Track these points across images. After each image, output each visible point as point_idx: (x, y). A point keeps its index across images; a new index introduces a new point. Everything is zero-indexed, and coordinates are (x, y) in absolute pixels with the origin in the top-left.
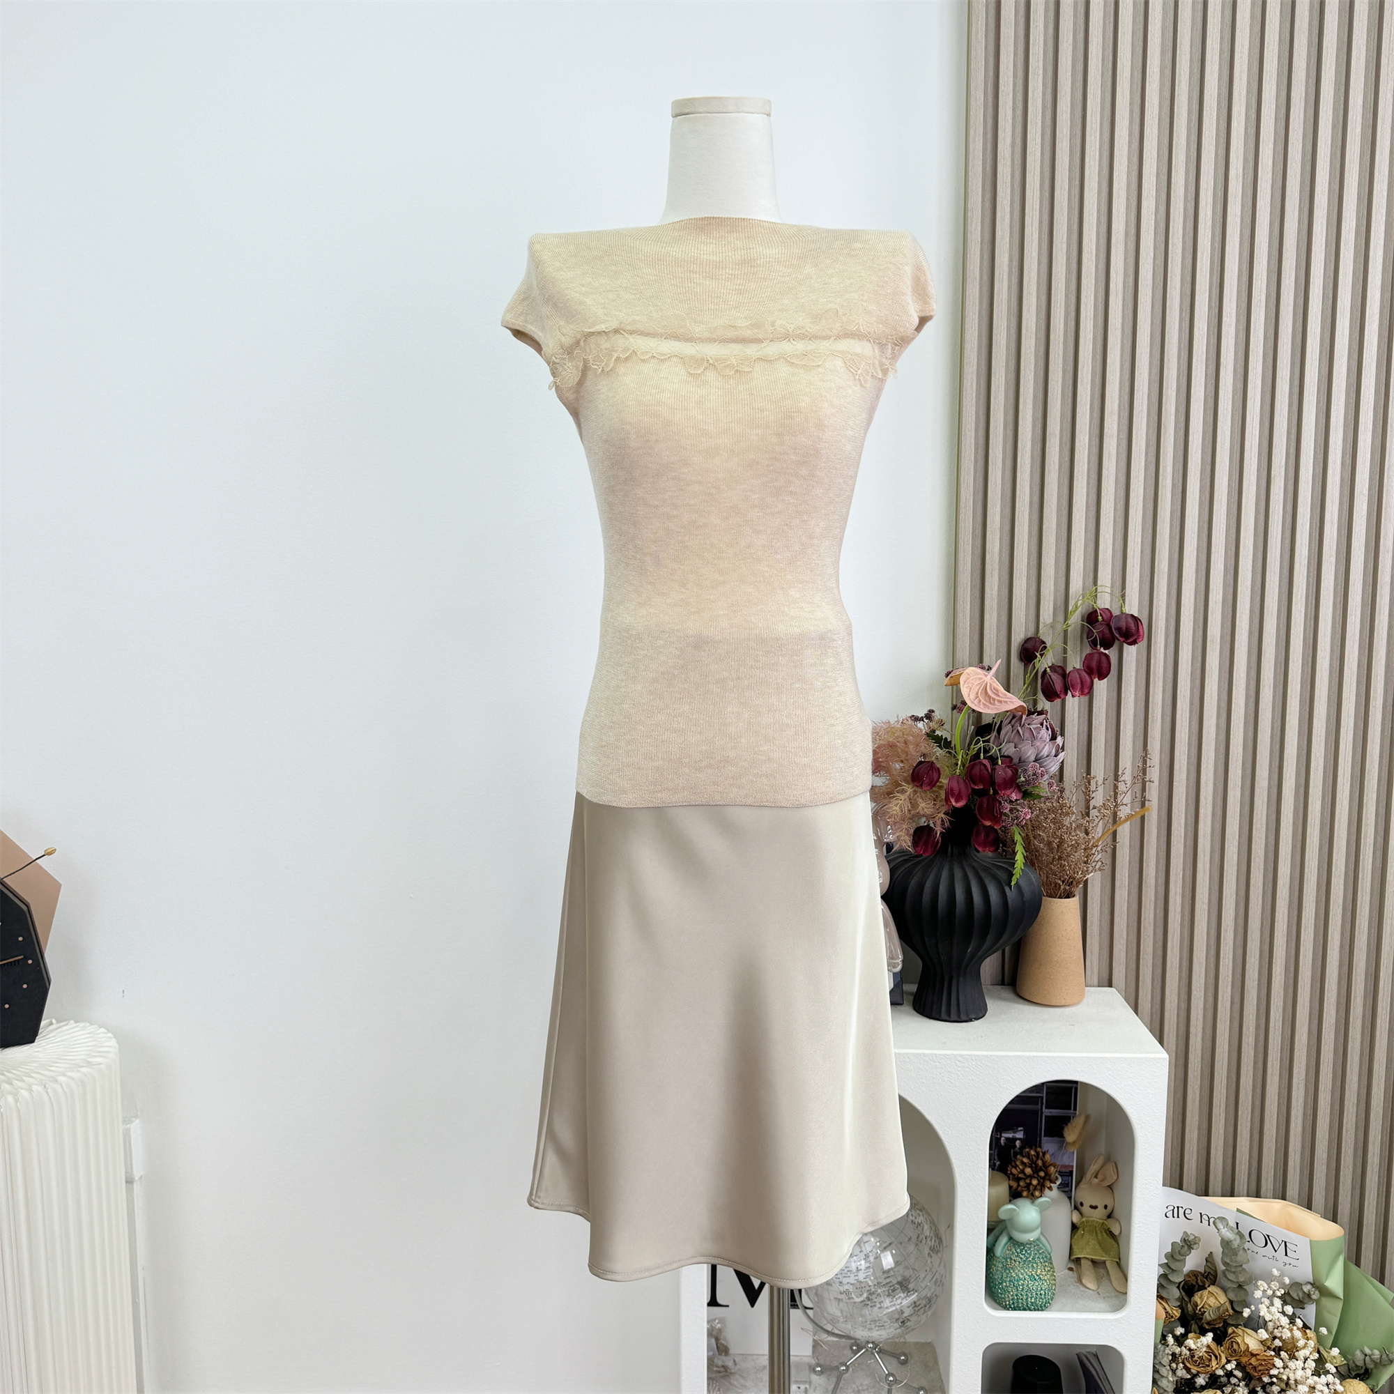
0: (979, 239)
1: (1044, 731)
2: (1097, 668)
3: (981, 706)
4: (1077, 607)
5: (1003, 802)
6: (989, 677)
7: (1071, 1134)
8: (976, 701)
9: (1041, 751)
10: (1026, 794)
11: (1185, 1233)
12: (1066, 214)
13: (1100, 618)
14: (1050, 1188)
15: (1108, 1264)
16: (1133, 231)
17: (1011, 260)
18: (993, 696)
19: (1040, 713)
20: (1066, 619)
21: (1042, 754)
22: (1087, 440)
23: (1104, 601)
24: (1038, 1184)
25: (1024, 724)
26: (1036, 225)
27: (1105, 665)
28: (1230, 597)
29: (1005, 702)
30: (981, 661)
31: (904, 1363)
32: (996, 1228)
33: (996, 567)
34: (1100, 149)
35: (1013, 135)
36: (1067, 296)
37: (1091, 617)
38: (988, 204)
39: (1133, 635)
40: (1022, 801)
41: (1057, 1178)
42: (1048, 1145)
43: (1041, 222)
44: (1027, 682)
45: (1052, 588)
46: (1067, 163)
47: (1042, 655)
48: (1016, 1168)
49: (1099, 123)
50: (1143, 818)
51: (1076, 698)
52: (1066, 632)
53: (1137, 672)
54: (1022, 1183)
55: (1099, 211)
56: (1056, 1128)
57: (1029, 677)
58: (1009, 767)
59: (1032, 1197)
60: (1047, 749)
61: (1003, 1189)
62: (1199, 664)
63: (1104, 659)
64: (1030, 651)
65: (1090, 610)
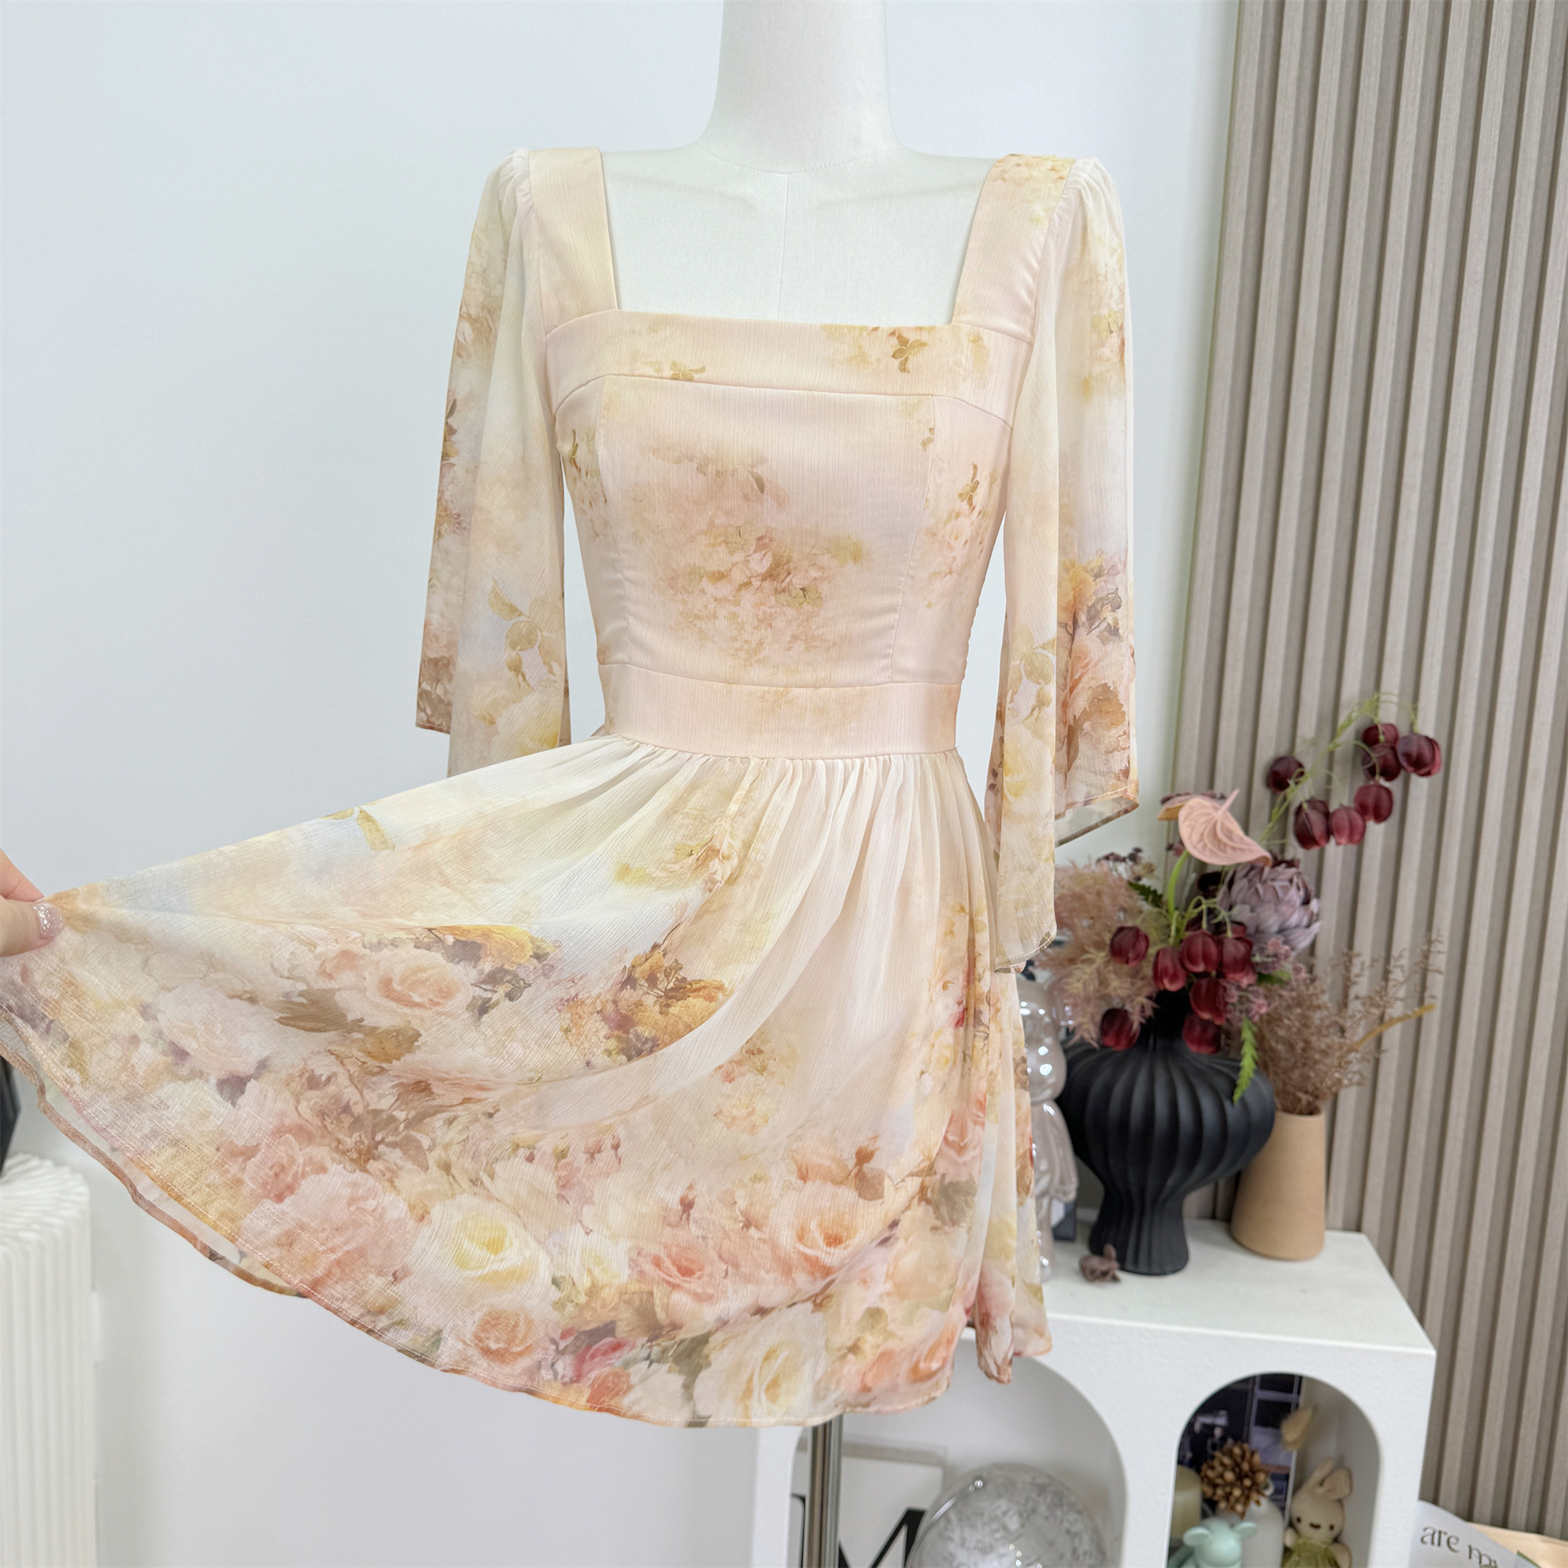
0: (1244, 207)
1: (1293, 891)
2: (1376, 808)
3: (1207, 853)
4: (1349, 721)
5: (1228, 986)
6: (1220, 812)
7: (1292, 1430)
8: (1200, 846)
9: (1288, 919)
10: (1262, 979)
12: (1368, 178)
13: (1382, 738)
14: (1258, 1503)
16: (1461, 205)
17: (1286, 239)
18: (1225, 840)
19: (1291, 864)
20: (1334, 734)
21: (1288, 924)
22: (1378, 491)
23: (1389, 714)
24: (1243, 1494)
25: (1265, 881)
27: (1385, 803)
29: (1242, 850)
30: (1211, 785)
33: (1241, 657)
34: (1423, 89)
35: (1301, 65)
36: (1362, 292)
37: (1369, 735)
38: (1259, 161)
39: (1425, 764)
40: (1256, 988)
41: (1266, 1487)
42: (1259, 1437)
43: (1331, 189)
44: (1275, 818)
46: (1375, 107)
48: (1212, 1468)
49: (1423, 51)
51: (1341, 848)
52: (1331, 754)
53: (1428, 811)
54: (1220, 1492)
55: (1414, 175)
56: (1273, 1417)
57: (1278, 812)
58: (1241, 939)
60: (1296, 917)
61: (1193, 1496)
62: (1513, 807)
63: (1384, 796)
64: (1279, 777)
65: (1368, 725)
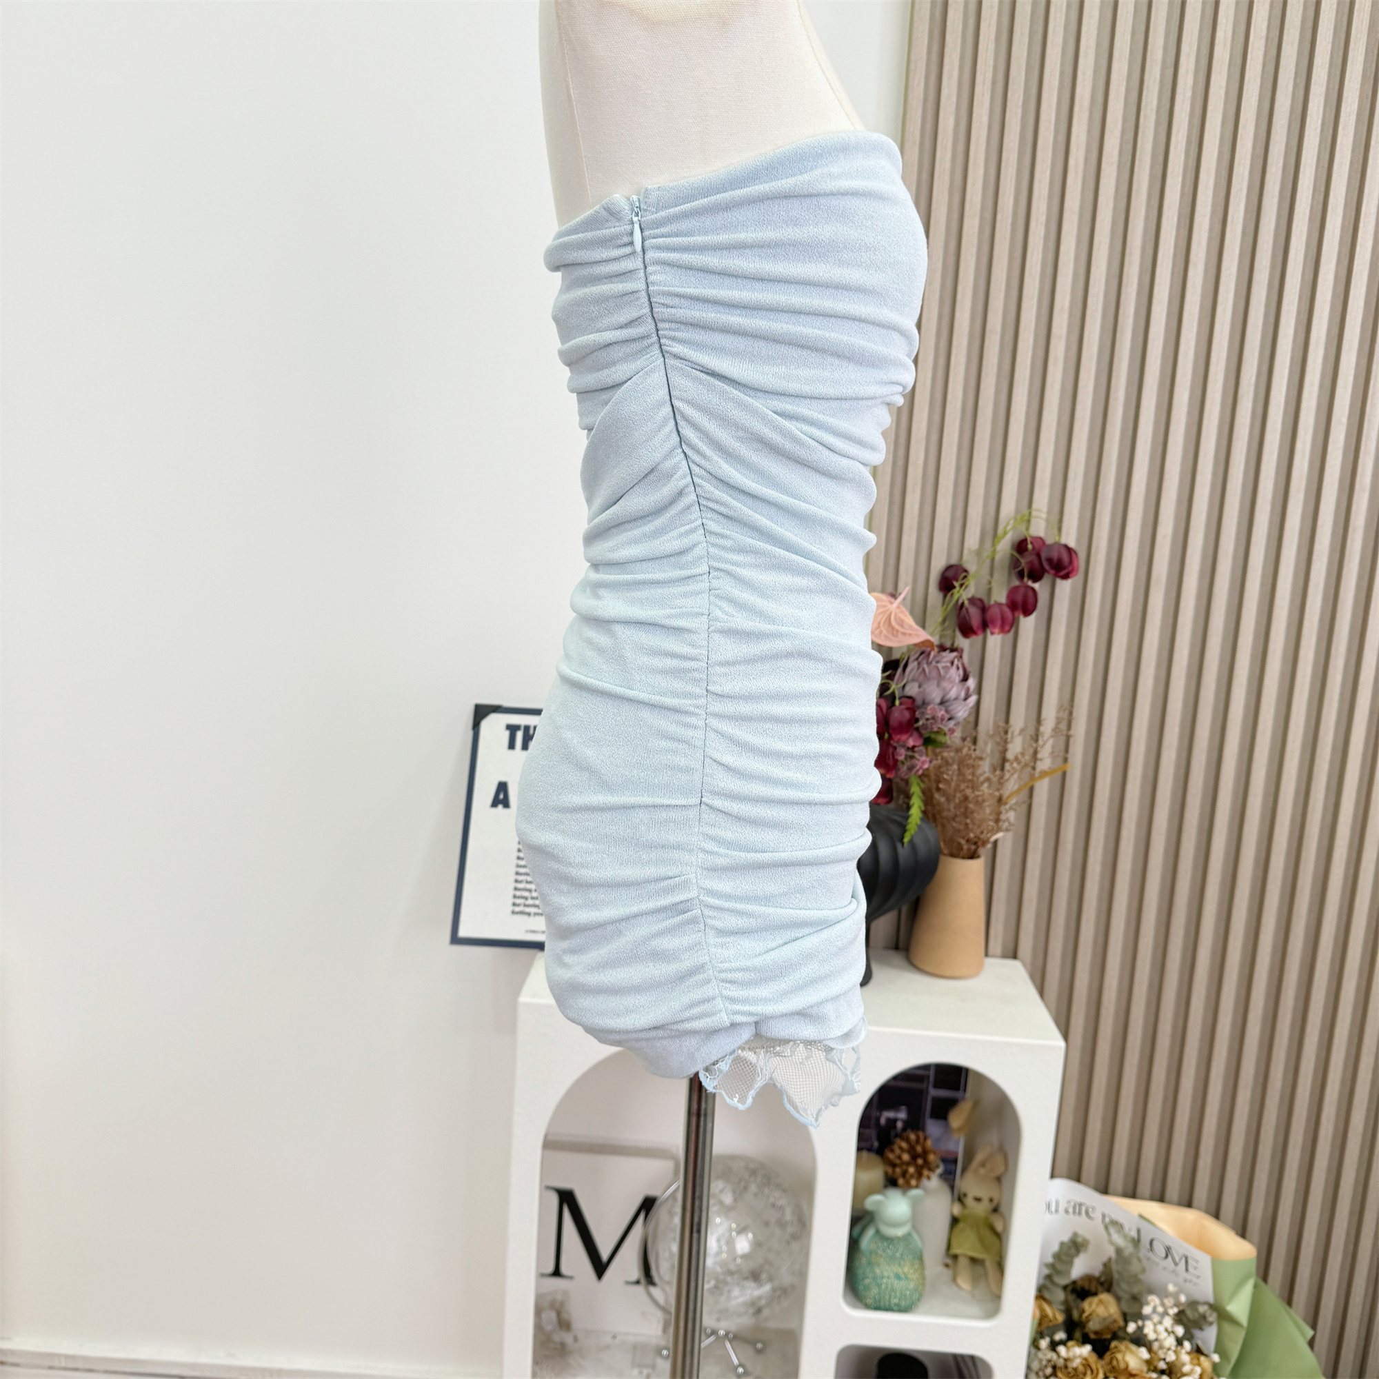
0: (922, 96)
1: (953, 671)
2: (1023, 604)
3: (883, 637)
4: (1005, 533)
5: (898, 747)
6: (894, 604)
7: (957, 1119)
9: (948, 693)
10: (928, 741)
11: (1075, 1234)
13: (1030, 547)
14: (929, 1178)
15: (988, 1264)
16: (1100, 99)
18: (897, 627)
19: (953, 650)
20: (994, 544)
21: (948, 697)
22: (1031, 341)
23: (1039, 529)
24: (916, 1171)
25: (931, 663)
26: (988, 83)
27: (1031, 600)
28: (1182, 532)
29: (910, 635)
31: (759, 1352)
32: (861, 1219)
33: (919, 482)
36: (1019, 172)
37: (1021, 546)
38: (935, 57)
39: (1064, 568)
40: (922, 748)
41: (937, 1166)
42: (933, 1128)
43: (994, 83)
44: (944, 613)
45: (981, 510)
47: (961, 585)
48: (892, 1151)
50: (1064, 774)
51: (997, 637)
52: (993, 560)
53: (1070, 611)
54: (898, 1170)
55: (1062, 73)
56: (942, 1110)
57: (947, 608)
58: (908, 709)
59: (908, 1186)
60: (954, 691)
61: (876, 1174)
62: (1140, 607)
63: (1030, 594)
64: (949, 580)
65: (1022, 537)
